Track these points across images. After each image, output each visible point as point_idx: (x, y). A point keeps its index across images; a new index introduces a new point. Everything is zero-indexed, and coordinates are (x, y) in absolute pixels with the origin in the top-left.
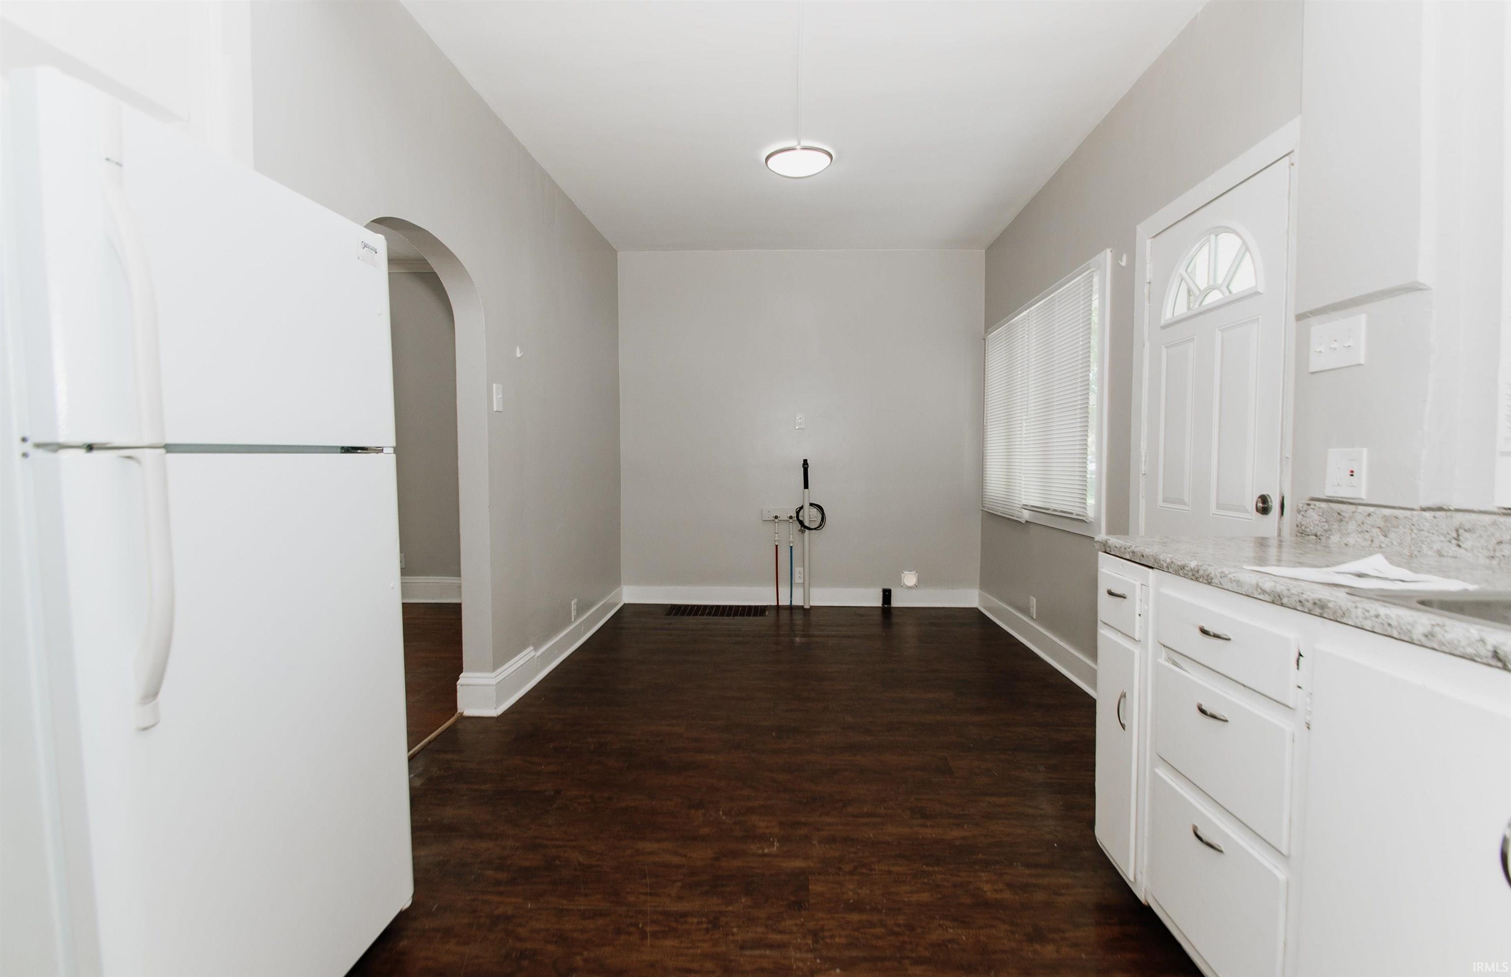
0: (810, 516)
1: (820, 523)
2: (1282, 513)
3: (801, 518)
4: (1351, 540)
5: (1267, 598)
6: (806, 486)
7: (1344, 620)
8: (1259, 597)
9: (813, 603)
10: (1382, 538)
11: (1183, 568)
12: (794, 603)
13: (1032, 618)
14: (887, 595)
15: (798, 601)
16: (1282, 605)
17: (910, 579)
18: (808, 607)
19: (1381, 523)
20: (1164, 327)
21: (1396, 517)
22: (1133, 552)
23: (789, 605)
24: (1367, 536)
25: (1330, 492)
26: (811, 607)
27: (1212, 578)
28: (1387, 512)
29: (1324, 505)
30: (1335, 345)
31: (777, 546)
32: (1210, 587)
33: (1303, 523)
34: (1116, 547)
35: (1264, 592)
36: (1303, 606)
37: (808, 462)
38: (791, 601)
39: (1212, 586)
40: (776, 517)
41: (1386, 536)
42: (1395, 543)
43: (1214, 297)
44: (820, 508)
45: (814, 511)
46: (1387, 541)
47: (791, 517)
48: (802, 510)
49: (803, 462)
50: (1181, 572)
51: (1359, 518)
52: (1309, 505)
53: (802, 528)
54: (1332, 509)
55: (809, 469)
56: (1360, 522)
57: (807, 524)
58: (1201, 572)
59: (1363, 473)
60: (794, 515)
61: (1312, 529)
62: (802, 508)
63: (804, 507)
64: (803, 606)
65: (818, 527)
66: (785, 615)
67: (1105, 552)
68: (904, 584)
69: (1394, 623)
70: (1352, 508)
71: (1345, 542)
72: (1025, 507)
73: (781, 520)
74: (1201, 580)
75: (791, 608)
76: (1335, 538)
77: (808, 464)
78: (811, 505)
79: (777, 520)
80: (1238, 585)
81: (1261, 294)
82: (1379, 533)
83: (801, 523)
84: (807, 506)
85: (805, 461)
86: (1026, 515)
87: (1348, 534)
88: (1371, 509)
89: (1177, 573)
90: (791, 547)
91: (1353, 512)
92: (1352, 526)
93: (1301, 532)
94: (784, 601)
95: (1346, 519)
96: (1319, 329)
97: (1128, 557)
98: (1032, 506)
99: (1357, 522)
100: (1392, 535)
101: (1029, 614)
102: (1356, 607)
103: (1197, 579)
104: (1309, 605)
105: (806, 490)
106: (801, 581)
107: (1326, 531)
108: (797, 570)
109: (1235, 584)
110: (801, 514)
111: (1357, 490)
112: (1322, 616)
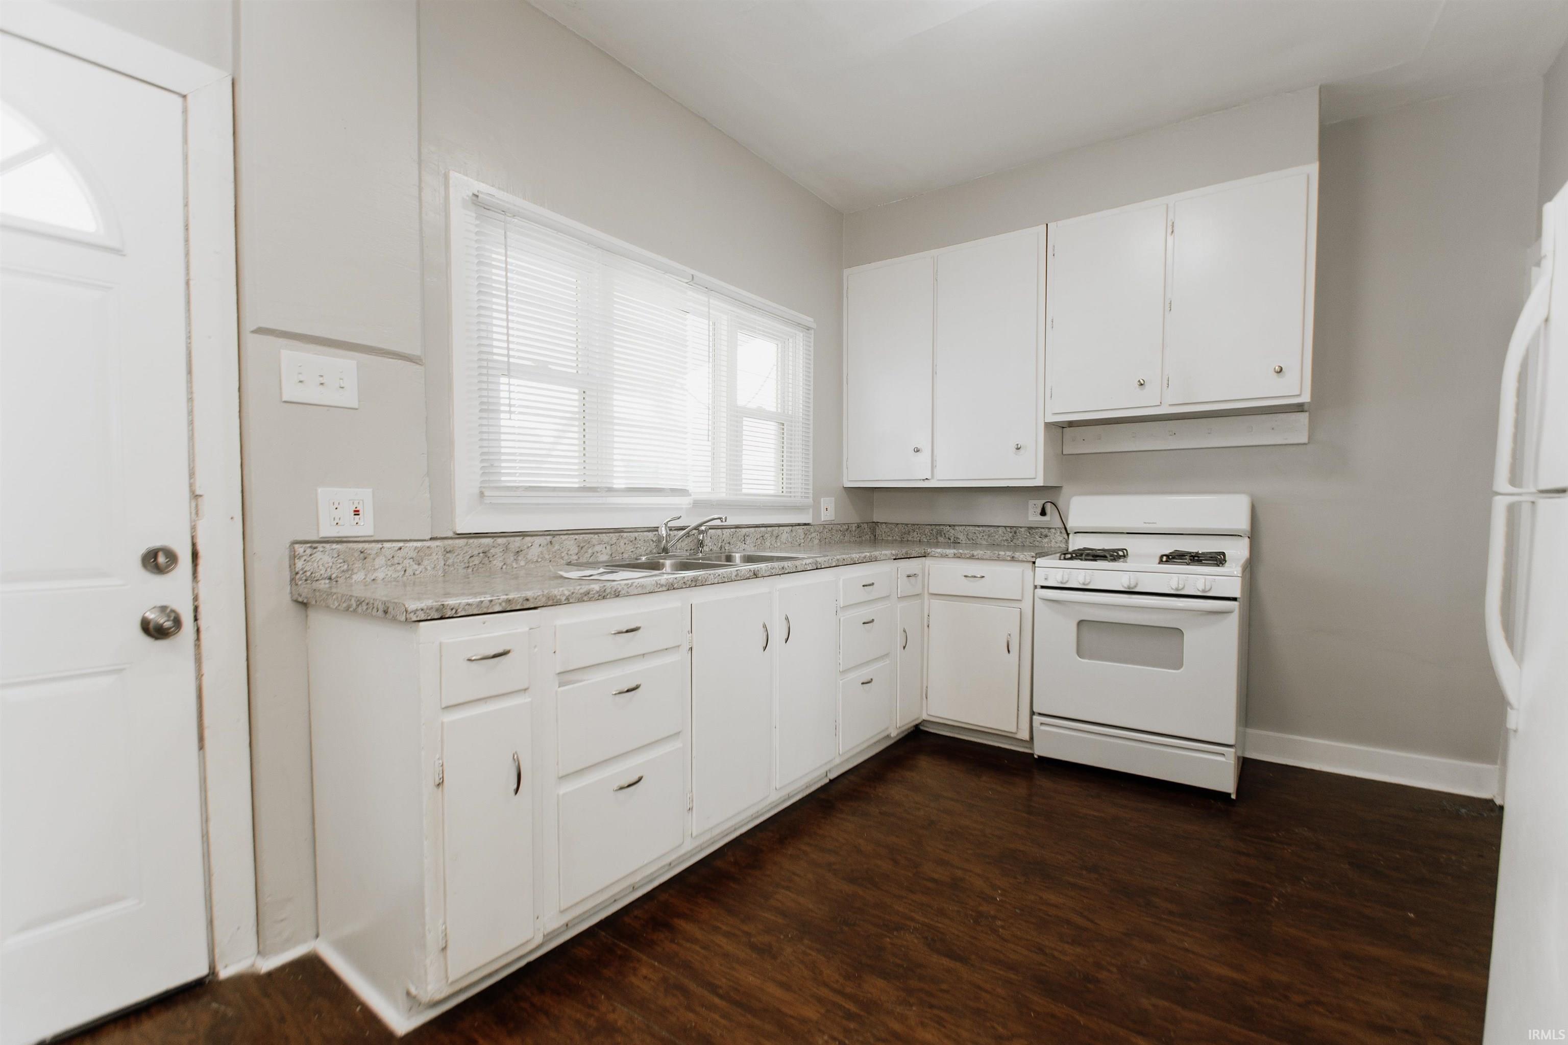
7: (706, 583)
8: (659, 590)
16: (674, 589)
19: (414, 554)
24: (399, 568)
25: (329, 532)
27: (620, 591)
28: (416, 545)
29: (336, 546)
30: (321, 380)
32: (615, 599)
36: (685, 585)
39: (621, 597)
41: (419, 564)
42: (429, 568)
46: (421, 568)
50: (584, 599)
51: (389, 554)
52: (314, 548)
56: (390, 557)
58: (608, 591)
59: (368, 511)
69: (725, 576)
74: (608, 597)
82: (412, 563)
88: (401, 544)
89: (579, 600)
91: (381, 549)
93: (306, 579)
95: (372, 557)
99: (386, 557)
104: (689, 582)
111: (365, 528)
112: (695, 586)
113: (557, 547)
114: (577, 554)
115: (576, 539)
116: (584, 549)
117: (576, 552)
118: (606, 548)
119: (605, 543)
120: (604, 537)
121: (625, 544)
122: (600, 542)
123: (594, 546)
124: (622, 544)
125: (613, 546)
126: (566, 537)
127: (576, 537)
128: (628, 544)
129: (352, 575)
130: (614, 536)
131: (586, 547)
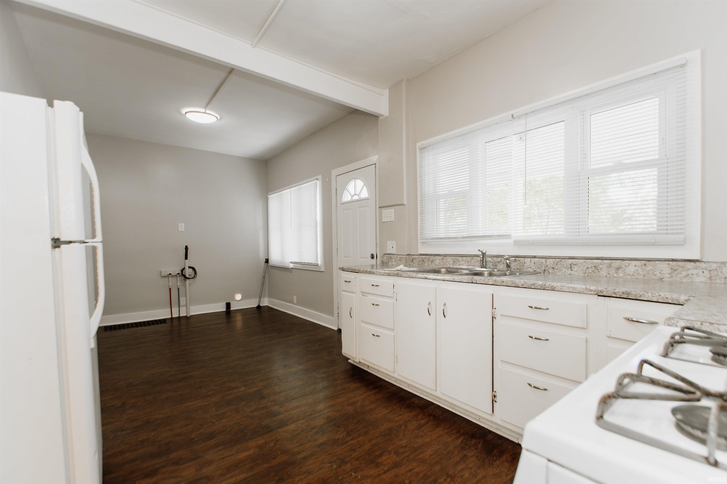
0: (188, 272)
1: (194, 275)
2: (377, 259)
3: (184, 274)
4: (393, 263)
5: (387, 275)
6: (186, 258)
7: (402, 276)
8: (385, 275)
9: (191, 314)
10: (400, 262)
11: (366, 271)
12: (181, 315)
13: (295, 304)
14: (228, 305)
15: (183, 314)
16: (390, 275)
17: (238, 297)
18: (190, 316)
19: (399, 259)
20: (342, 204)
21: (402, 257)
22: (352, 269)
23: (178, 317)
24: (397, 262)
25: (388, 252)
26: (191, 316)
28: (400, 256)
29: (387, 255)
30: (388, 216)
31: (170, 288)
32: (373, 275)
33: (383, 260)
34: (346, 269)
35: (386, 273)
36: (394, 275)
37: (188, 247)
38: (179, 315)
39: (375, 274)
40: (170, 274)
43: (356, 197)
44: (193, 269)
45: (191, 270)
47: (178, 274)
48: (184, 270)
49: (185, 247)
50: (366, 272)
51: (395, 258)
52: (384, 255)
53: (185, 278)
54: (389, 256)
55: (188, 250)
57: (187, 276)
59: (395, 247)
60: (180, 272)
61: (385, 261)
62: (184, 269)
63: (185, 268)
64: (186, 316)
65: (193, 277)
66: (175, 323)
67: (343, 271)
68: (236, 299)
70: (393, 256)
71: (392, 264)
72: (291, 262)
73: (172, 276)
75: (179, 318)
76: (390, 263)
77: (188, 248)
78: (189, 267)
79: (170, 276)
80: (380, 273)
81: (369, 199)
83: (184, 276)
84: (187, 268)
85: (186, 247)
86: (291, 266)
87: (393, 262)
88: (397, 256)
89: (365, 273)
90: (179, 288)
92: (393, 260)
93: (383, 263)
94: (175, 315)
95: (392, 258)
96: (384, 211)
97: (350, 271)
98: (294, 262)
100: (402, 261)
101: (293, 302)
102: (404, 273)
103: (370, 273)
105: (186, 260)
106: (185, 304)
107: (388, 262)
108: (182, 299)
109: (379, 273)
110: (184, 272)
111: (394, 251)
112: (398, 276)
113: (445, 261)
114: (453, 264)
115: (452, 258)
116: (455, 262)
117: (452, 263)
118: (465, 263)
119: (465, 261)
120: (465, 258)
121: (475, 262)
122: (462, 260)
123: (460, 261)
124: (473, 262)
125: (469, 262)
126: (449, 257)
127: (453, 257)
128: (476, 262)
129: (389, 262)
130: (469, 259)
131: (456, 262)
